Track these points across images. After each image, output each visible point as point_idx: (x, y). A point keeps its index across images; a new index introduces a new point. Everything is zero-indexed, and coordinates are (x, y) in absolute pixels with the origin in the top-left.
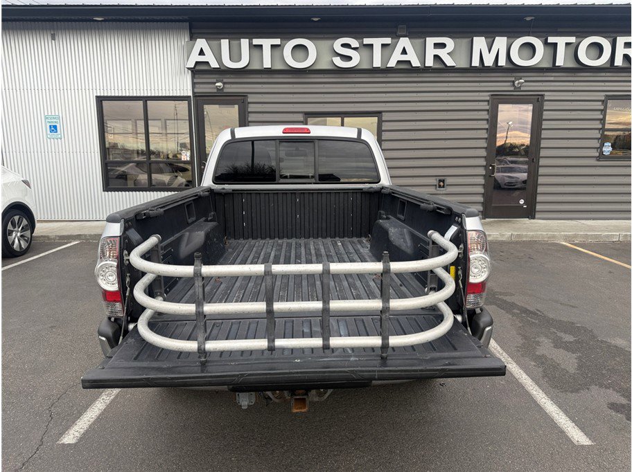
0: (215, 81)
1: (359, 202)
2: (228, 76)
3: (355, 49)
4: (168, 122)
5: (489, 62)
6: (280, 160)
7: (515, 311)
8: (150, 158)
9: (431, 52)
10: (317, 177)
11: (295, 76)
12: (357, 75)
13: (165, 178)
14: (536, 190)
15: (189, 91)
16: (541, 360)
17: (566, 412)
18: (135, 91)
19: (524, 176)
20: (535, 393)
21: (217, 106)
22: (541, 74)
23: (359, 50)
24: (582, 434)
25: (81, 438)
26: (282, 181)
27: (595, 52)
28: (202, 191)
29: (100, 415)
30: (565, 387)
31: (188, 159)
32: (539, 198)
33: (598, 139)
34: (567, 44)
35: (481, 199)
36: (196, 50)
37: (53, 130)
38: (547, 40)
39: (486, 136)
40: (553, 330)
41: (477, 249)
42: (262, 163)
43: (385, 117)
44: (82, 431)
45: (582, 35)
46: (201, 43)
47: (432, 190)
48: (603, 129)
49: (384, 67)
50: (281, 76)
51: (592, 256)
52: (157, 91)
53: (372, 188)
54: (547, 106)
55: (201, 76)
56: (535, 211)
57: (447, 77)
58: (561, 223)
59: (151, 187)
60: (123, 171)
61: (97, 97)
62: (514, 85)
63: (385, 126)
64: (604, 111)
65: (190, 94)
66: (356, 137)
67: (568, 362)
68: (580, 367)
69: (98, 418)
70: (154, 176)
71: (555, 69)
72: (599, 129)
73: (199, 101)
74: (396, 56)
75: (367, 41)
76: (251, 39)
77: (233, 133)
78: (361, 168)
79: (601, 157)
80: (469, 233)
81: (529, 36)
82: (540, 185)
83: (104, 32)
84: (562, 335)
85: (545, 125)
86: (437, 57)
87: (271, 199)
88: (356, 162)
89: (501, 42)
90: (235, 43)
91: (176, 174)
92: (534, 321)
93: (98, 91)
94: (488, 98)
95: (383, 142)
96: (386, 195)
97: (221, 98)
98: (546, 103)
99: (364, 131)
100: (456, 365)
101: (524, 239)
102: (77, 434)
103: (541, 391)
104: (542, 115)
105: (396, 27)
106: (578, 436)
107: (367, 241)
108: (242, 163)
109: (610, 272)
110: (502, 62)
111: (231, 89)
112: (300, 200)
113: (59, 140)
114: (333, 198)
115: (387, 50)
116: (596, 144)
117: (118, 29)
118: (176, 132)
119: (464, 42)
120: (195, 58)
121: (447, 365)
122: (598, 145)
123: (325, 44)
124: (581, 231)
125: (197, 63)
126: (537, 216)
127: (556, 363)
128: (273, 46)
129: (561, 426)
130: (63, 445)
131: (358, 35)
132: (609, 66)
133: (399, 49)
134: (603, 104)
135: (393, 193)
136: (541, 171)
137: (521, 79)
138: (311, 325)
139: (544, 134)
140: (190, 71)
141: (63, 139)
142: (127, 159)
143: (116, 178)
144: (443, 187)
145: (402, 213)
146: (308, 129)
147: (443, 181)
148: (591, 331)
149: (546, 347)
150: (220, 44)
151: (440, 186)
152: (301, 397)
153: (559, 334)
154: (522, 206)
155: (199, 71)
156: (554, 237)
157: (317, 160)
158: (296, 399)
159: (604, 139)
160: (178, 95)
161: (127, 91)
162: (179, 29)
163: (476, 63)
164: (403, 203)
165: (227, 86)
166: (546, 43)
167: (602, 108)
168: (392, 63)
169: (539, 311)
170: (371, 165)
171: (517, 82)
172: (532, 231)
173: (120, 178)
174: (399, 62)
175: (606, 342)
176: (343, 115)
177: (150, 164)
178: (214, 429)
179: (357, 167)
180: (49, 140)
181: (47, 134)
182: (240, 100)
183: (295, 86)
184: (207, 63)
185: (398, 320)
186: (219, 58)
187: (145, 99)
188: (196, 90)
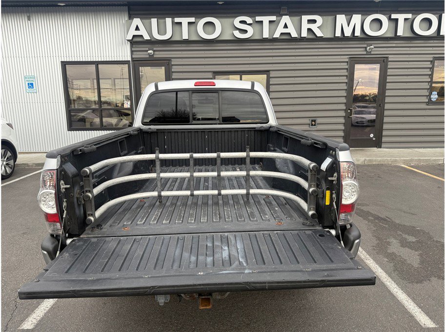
0: (147, 49)
1: (253, 138)
2: (157, 46)
3: (250, 24)
4: (116, 80)
5: (348, 33)
6: (193, 106)
7: (370, 218)
8: (101, 107)
9: (305, 26)
10: (221, 119)
11: (205, 45)
12: (251, 44)
13: (114, 121)
14: (382, 126)
15: (129, 57)
16: (392, 257)
17: (414, 300)
18: (89, 58)
19: (373, 117)
20: (388, 284)
21: (149, 68)
22: (387, 42)
23: (252, 25)
24: (427, 318)
25: (37, 324)
26: (194, 122)
27: (426, 25)
28: (133, 131)
29: (54, 305)
30: (412, 279)
31: (129, 107)
32: (384, 133)
33: (428, 89)
34: (406, 19)
35: (342, 134)
36: (133, 27)
37: (30, 87)
38: (390, 16)
39: (346, 88)
40: (399, 233)
41: (348, 177)
42: (183, 109)
43: (272, 74)
44: (39, 318)
45: (416, 12)
46: (137, 21)
47: (306, 128)
48: (431, 82)
49: (271, 38)
50: (195, 45)
51: (425, 175)
52: (105, 58)
53: (262, 127)
54: (390, 65)
55: (137, 46)
56: (381, 142)
57: (318, 45)
58: (400, 151)
59: (102, 127)
60: (83, 116)
61: (62, 62)
62: (366, 50)
63: (272, 81)
64: (432, 69)
65: (129, 59)
66: (250, 88)
67: (413, 258)
68: (422, 262)
69: (52, 307)
70: (104, 120)
71: (396, 38)
72: (429, 82)
73: (136, 65)
74: (280, 30)
75: (258, 19)
76: (173, 18)
77: (156, 86)
78: (254, 112)
79: (430, 102)
80: (341, 164)
81: (377, 13)
82: (386, 123)
83: (66, 14)
84: (406, 236)
85: (389, 79)
86: (309, 30)
87: (186, 136)
88: (251, 108)
89: (357, 19)
90: (161, 21)
91: (121, 118)
92: (384, 225)
93: (63, 58)
94: (347, 60)
95: (271, 93)
96: (273, 132)
97: (152, 62)
98: (389, 63)
99: (256, 84)
100: (334, 276)
101: (374, 163)
102: (35, 321)
103: (393, 283)
104: (387, 72)
105: (280, 8)
106: (424, 320)
107: (259, 167)
108: (169, 109)
109: (439, 187)
110: (358, 33)
111: (159, 55)
112: (208, 137)
113: (35, 94)
114: (233, 135)
115: (273, 25)
116: (426, 93)
117: (76, 12)
118: (122, 88)
119: (330, 19)
120: (133, 32)
121: (326, 276)
122: (428, 94)
123: (227, 21)
124: (416, 157)
125: (134, 36)
126: (382, 146)
127: (403, 259)
128: (189, 23)
129: (410, 311)
130: (23, 330)
131: (252, 14)
132: (436, 35)
133: (282, 24)
134: (431, 63)
135: (279, 131)
136: (386, 113)
137: (371, 45)
138: (213, 239)
139: (388, 86)
140: (129, 42)
141: (38, 93)
142: (87, 107)
143: (78, 121)
144: (315, 125)
145: (286, 146)
146: (214, 83)
147: (315, 121)
148: (428, 233)
149: (395, 247)
150: (151, 22)
151: (312, 125)
152: (206, 297)
153: (404, 236)
154: (372, 138)
155: (136, 42)
156: (396, 161)
157: (221, 107)
158: (202, 299)
159: (431, 89)
160: (121, 60)
161: (84, 57)
162: (121, 11)
163: (338, 34)
164: (287, 139)
165: (156, 53)
166: (390, 19)
167: (431, 66)
168: (277, 35)
169: (389, 218)
170: (262, 110)
171: (368, 48)
172: (380, 157)
173: (80, 121)
174: (282, 34)
175: (440, 242)
176: (241, 73)
177: (101, 110)
178: (141, 316)
179: (251, 112)
180: (27, 94)
181: (26, 90)
182: (166, 63)
183: (206, 52)
184: (142, 36)
185: (284, 234)
186: (150, 33)
187: (97, 63)
188: (134, 56)
